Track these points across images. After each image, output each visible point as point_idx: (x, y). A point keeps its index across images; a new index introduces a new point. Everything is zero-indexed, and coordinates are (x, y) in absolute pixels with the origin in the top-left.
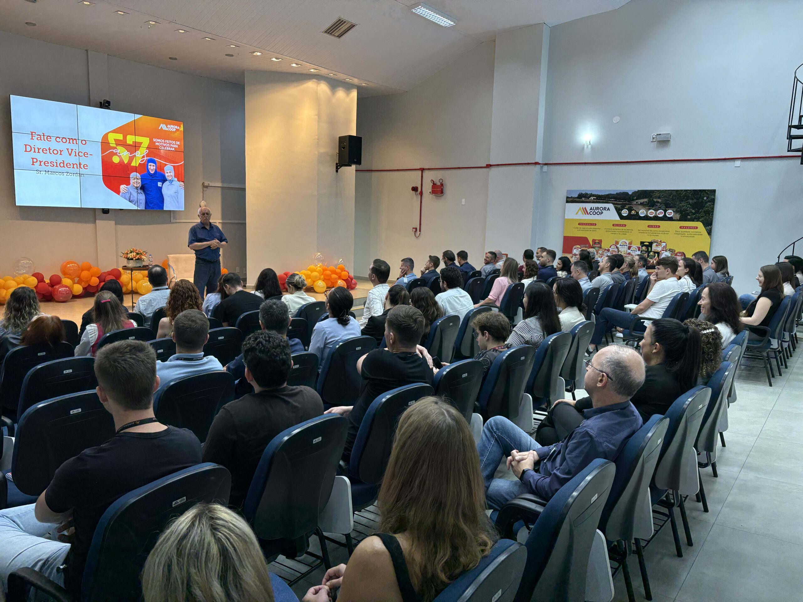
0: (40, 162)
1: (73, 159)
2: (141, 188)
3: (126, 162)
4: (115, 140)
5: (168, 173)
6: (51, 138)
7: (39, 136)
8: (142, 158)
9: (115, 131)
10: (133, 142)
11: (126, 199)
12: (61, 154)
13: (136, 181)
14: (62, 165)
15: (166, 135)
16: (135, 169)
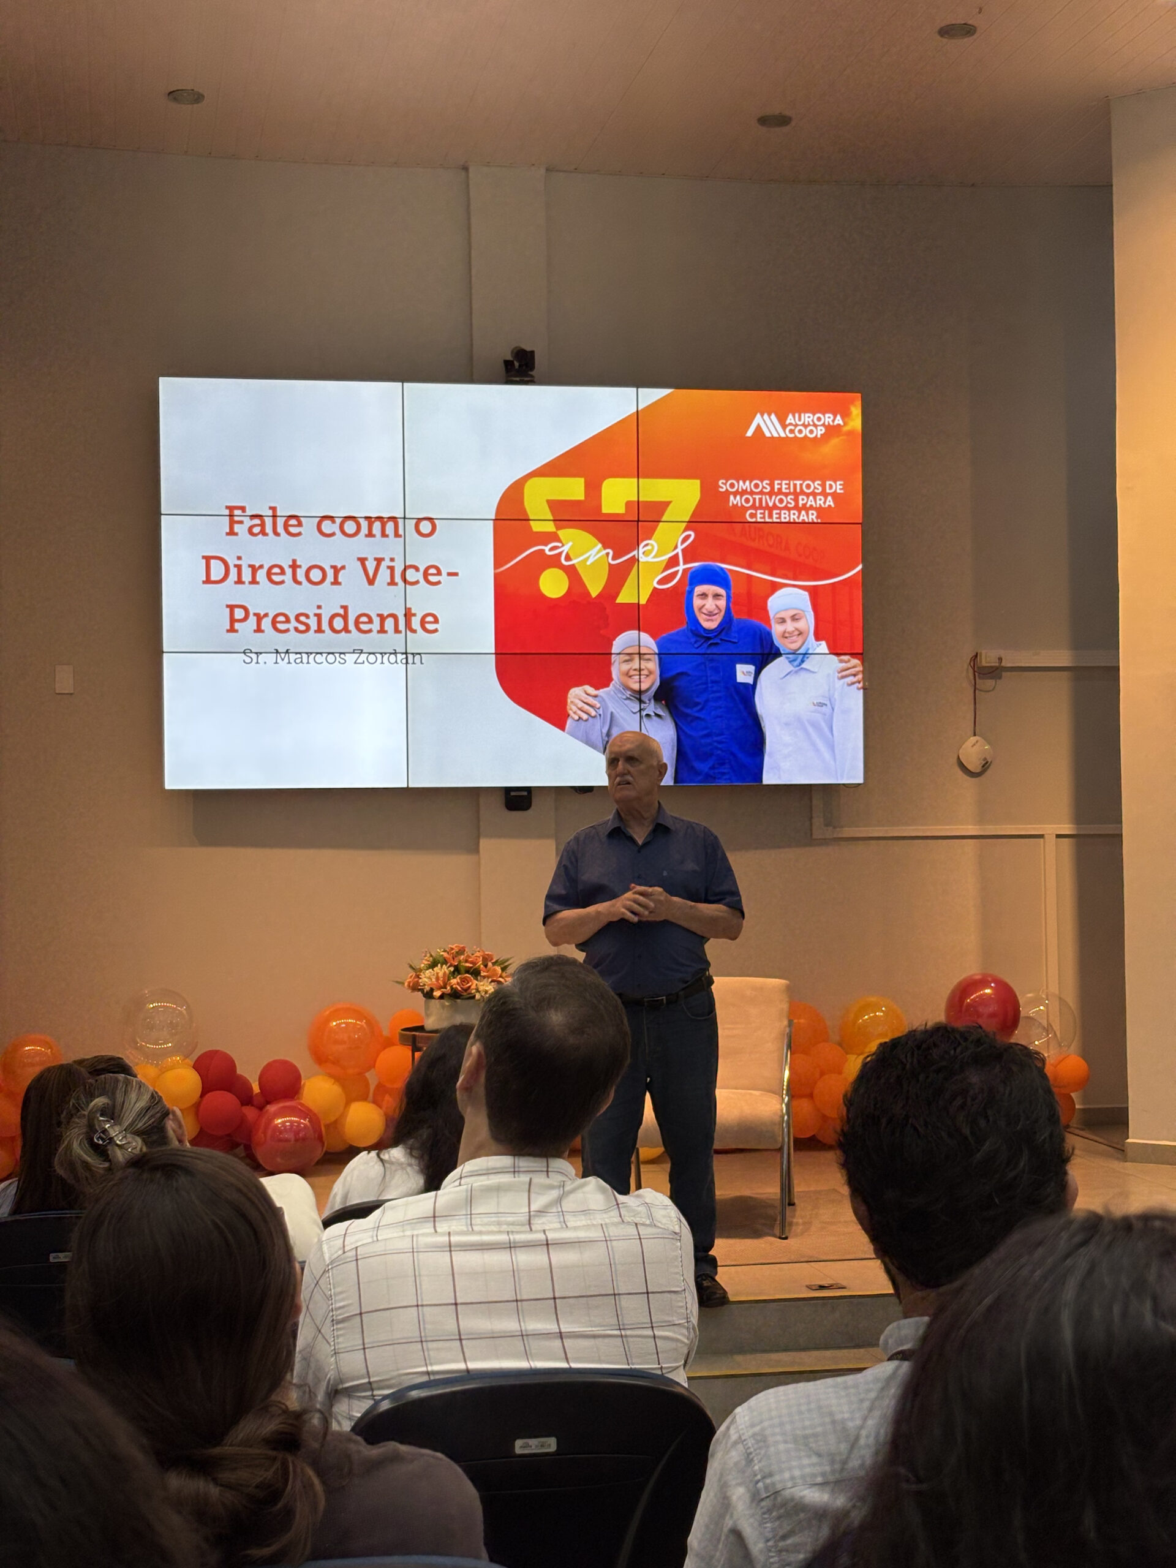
0: (259, 618)
1: (383, 599)
2: (658, 697)
3: (595, 589)
4: (553, 505)
5: (783, 621)
6: (300, 524)
7: (257, 521)
8: (666, 568)
9: (551, 470)
10: (628, 504)
11: (594, 746)
12: (336, 582)
13: (636, 664)
14: (338, 623)
15: (778, 461)
16: (634, 617)
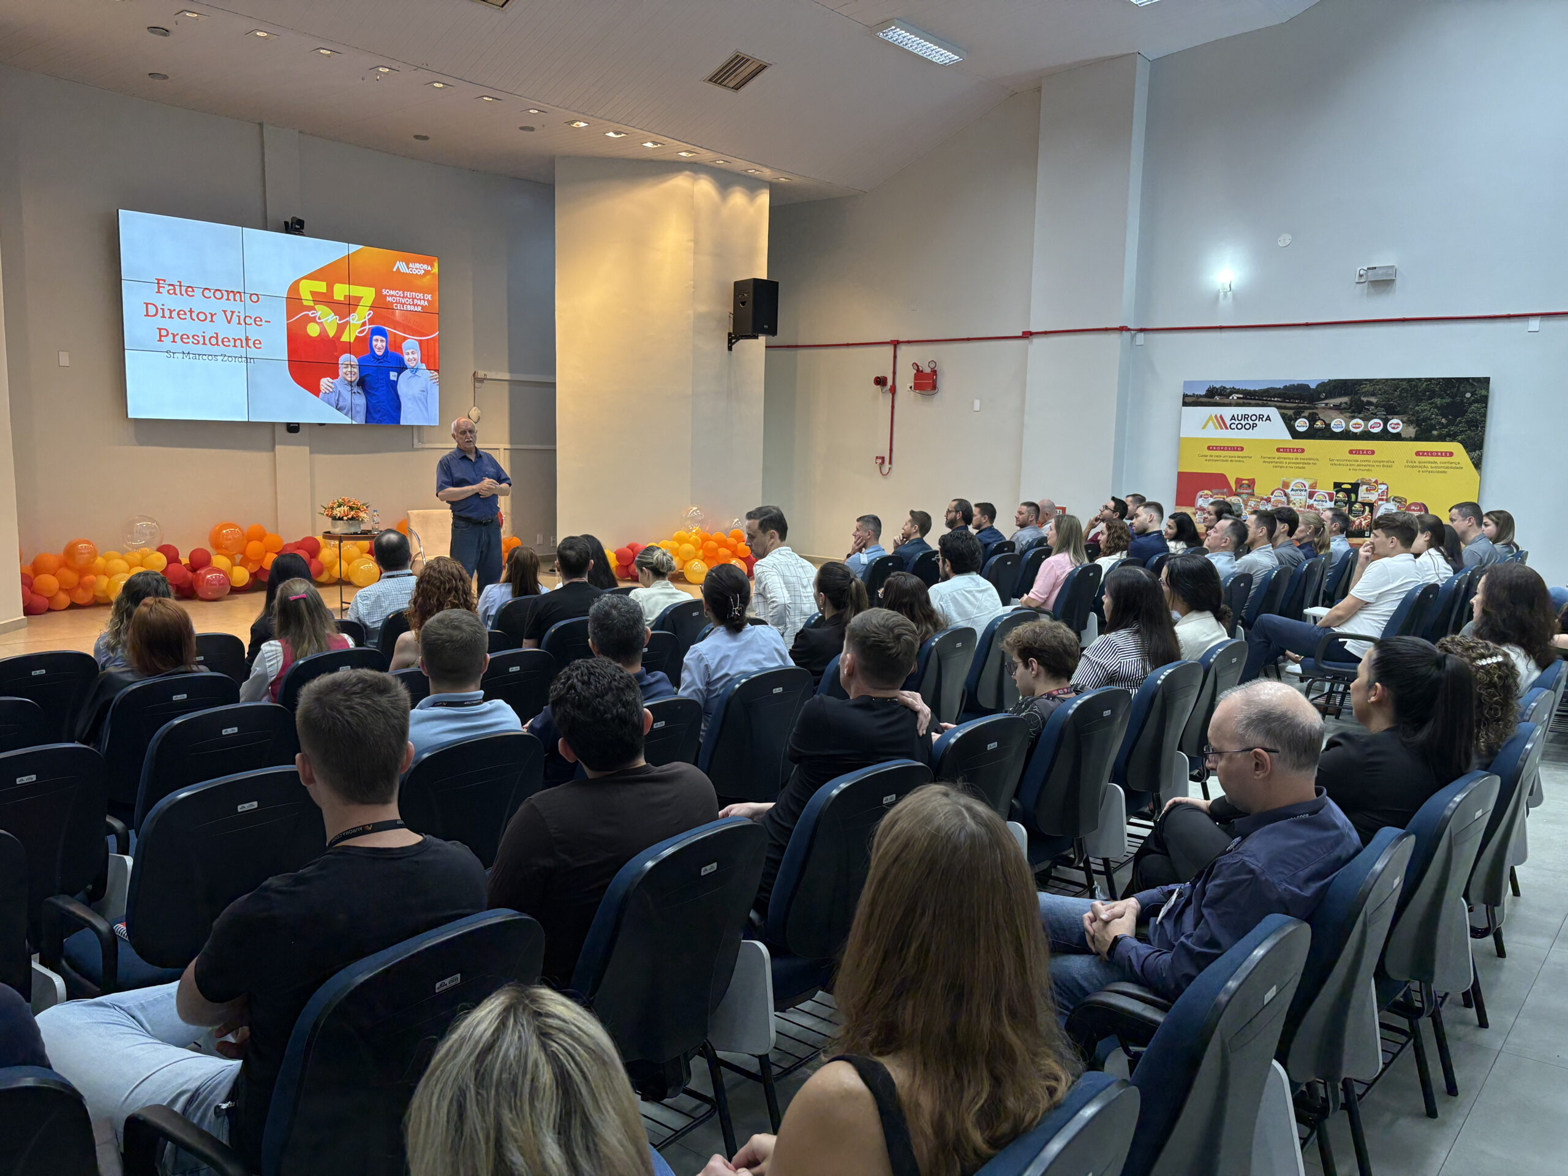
0: (174, 336)
1: (235, 331)
2: (358, 384)
3: (331, 334)
4: (313, 293)
5: (408, 354)
6: (193, 291)
7: (172, 287)
8: (361, 327)
9: (311, 277)
10: (345, 296)
11: (332, 405)
12: (212, 321)
13: (349, 369)
14: (214, 341)
15: (406, 283)
16: (348, 348)
